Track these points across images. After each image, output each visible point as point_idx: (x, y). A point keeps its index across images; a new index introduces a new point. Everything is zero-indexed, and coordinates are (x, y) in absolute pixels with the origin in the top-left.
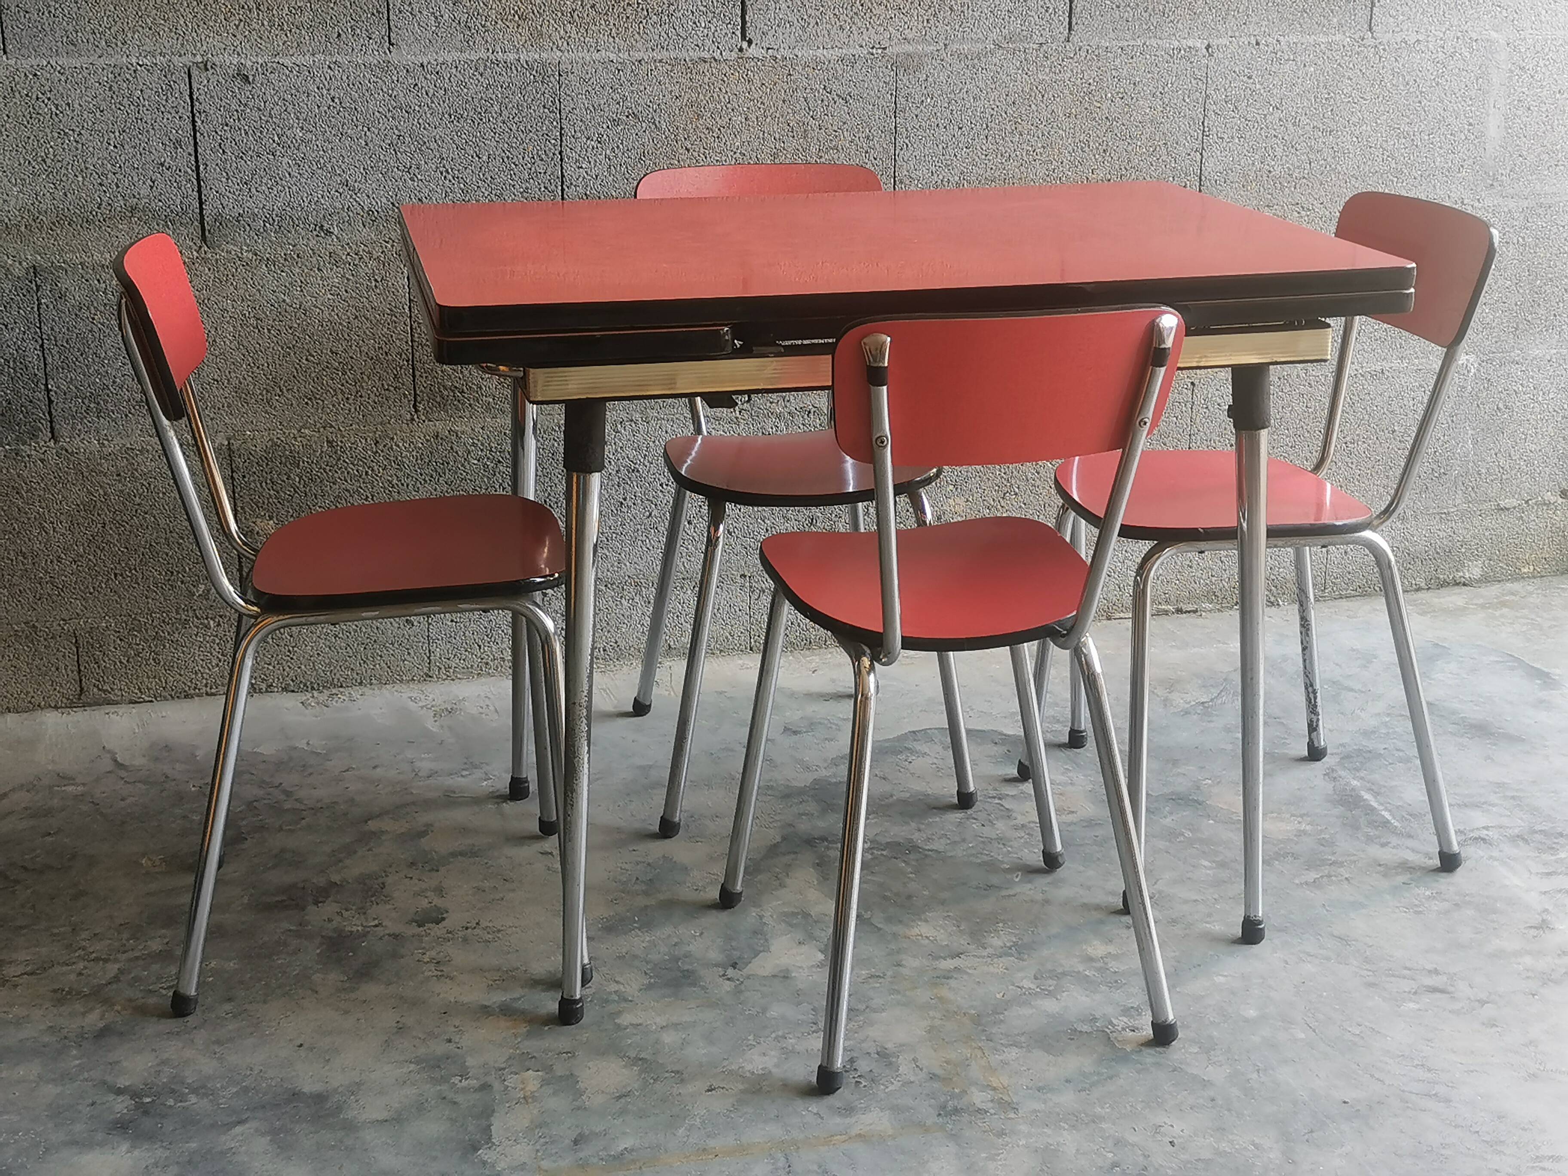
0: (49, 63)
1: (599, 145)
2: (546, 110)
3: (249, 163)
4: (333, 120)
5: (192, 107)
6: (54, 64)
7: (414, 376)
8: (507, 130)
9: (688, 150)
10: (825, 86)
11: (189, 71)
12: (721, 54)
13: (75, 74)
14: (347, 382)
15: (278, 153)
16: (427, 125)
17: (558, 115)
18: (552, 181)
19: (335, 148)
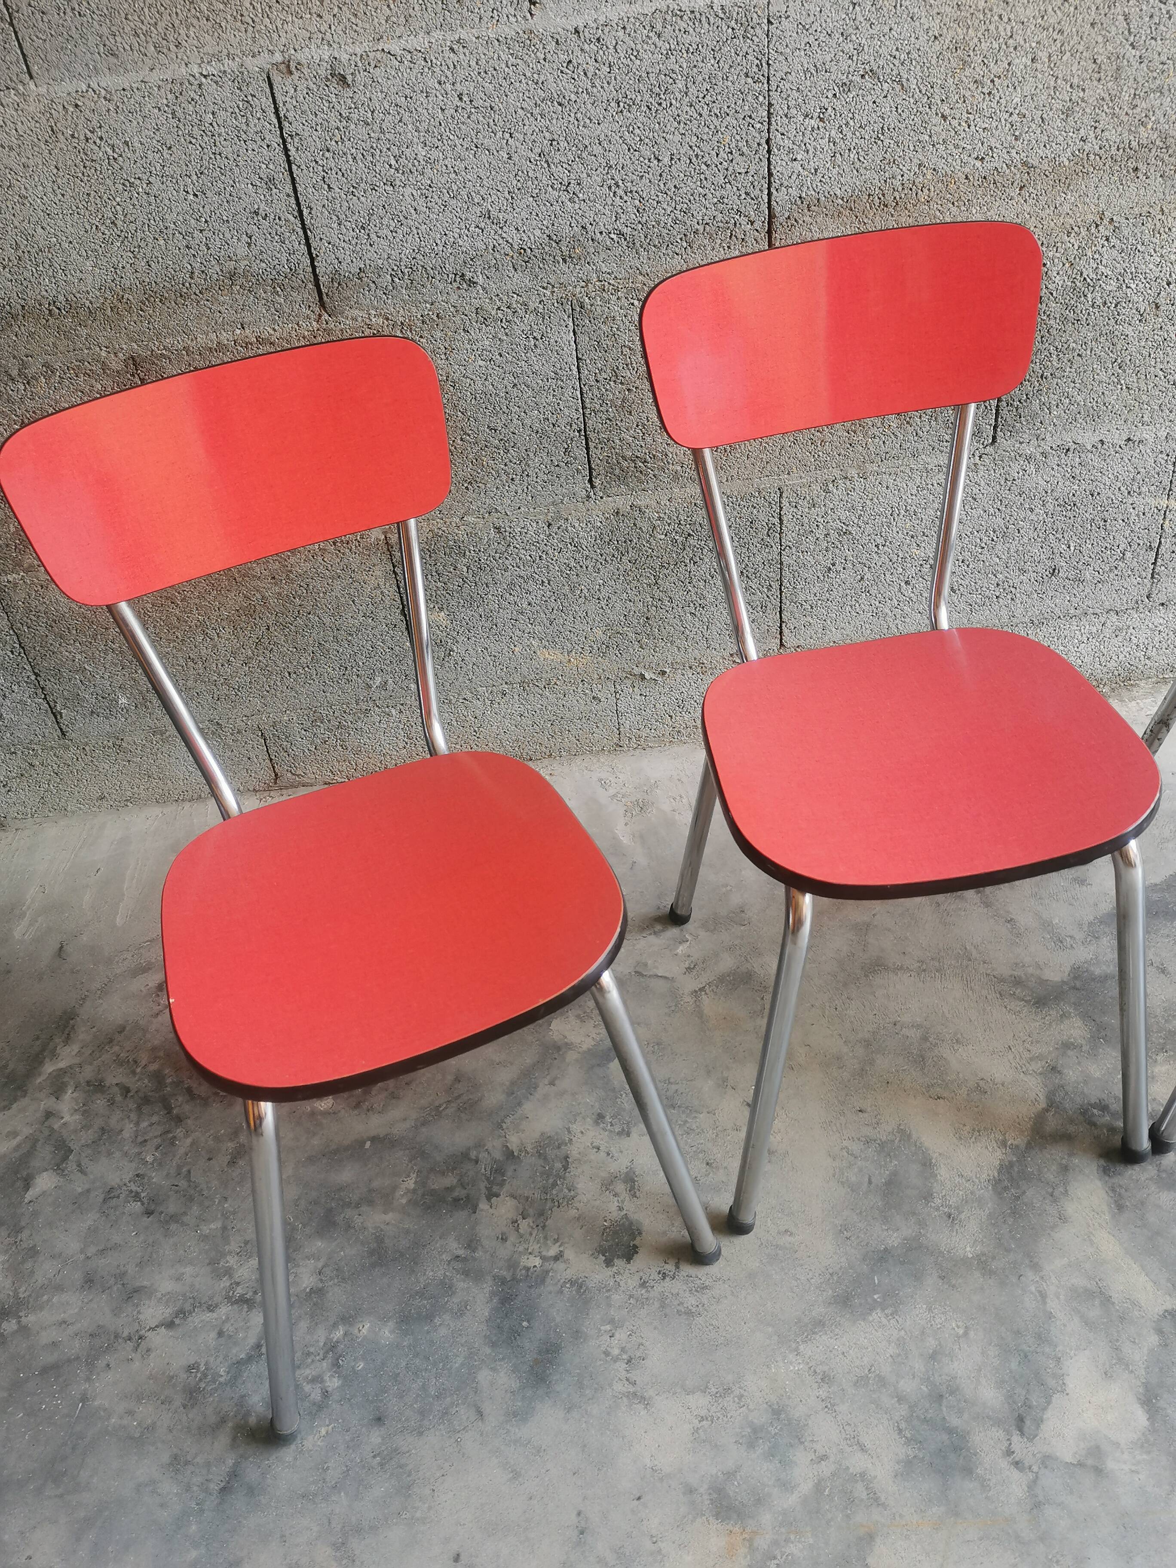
0: (89, 87)
1: (821, 124)
2: (750, 80)
3: (362, 199)
5: (281, 129)
6: (96, 87)
7: (588, 448)
8: (695, 115)
9: (944, 117)
11: (268, 77)
13: (126, 100)
14: (511, 461)
15: (398, 183)
16: (588, 121)
17: (766, 85)
18: (756, 183)
19: (470, 167)
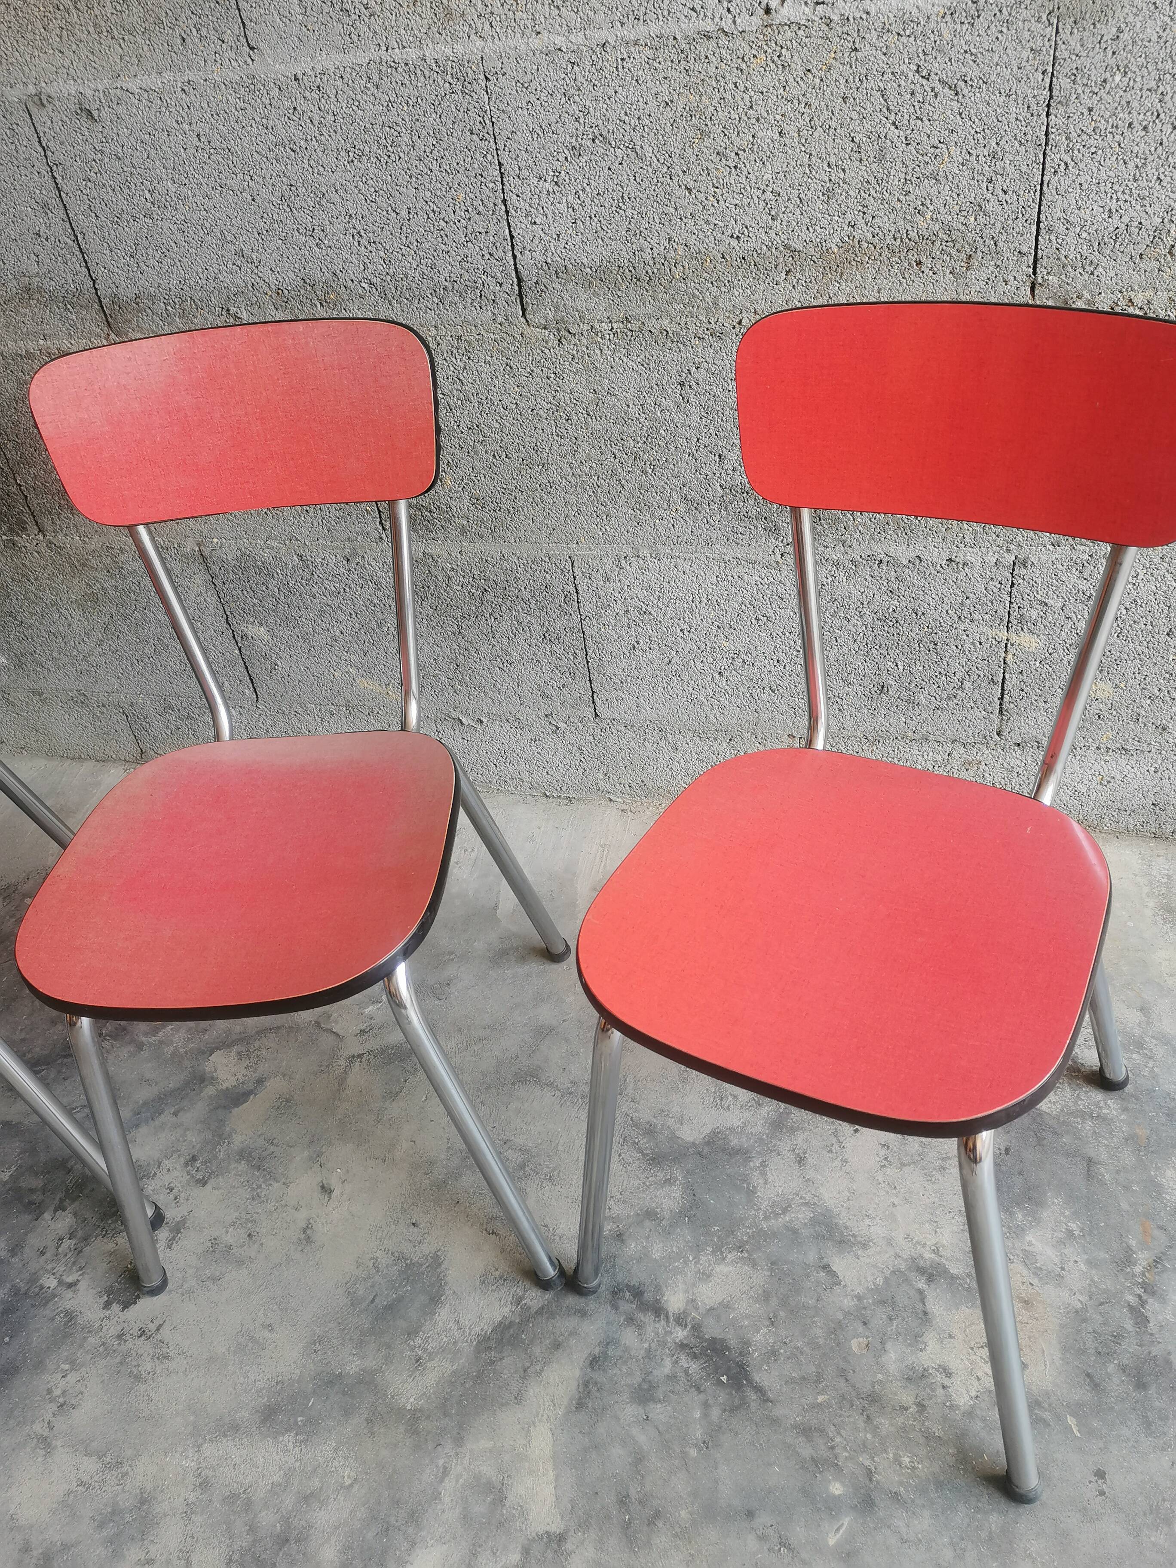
1: (556, 188)
2: (475, 137)
3: (126, 229)
4: (206, 167)
5: (46, 157)
8: (425, 170)
9: (689, 190)
10: (919, 66)
11: (27, 108)
12: (734, 22)
15: (156, 217)
16: (321, 169)
17: (492, 143)
18: (498, 244)
19: (218, 206)
